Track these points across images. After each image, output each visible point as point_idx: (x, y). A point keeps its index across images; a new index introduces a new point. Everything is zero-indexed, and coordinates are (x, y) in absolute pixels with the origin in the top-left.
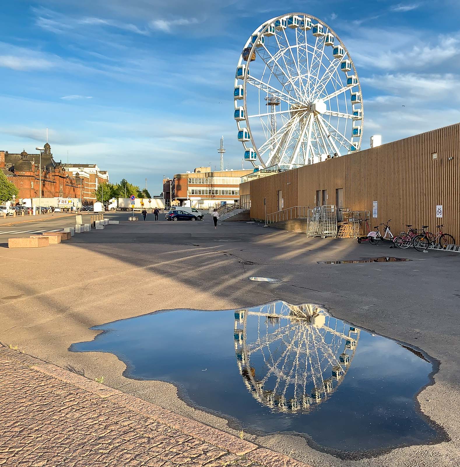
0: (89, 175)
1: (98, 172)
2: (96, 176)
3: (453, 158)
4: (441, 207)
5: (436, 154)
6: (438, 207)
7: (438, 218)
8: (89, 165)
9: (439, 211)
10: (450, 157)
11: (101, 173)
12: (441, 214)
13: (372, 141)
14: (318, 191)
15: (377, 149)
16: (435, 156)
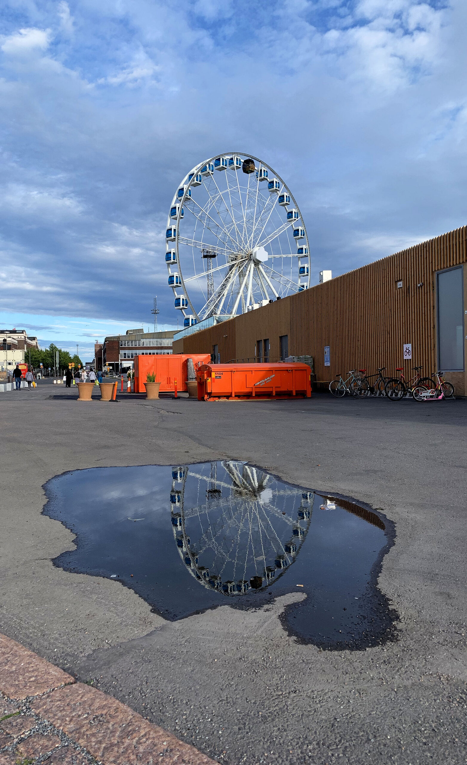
0: (17, 342)
1: (26, 338)
2: (25, 342)
3: (423, 284)
4: (409, 346)
5: (402, 282)
6: (406, 346)
7: (405, 360)
8: (17, 331)
9: (407, 351)
10: (419, 283)
11: (30, 340)
12: (409, 354)
13: (321, 277)
14: (259, 342)
15: (328, 283)
16: (400, 284)
